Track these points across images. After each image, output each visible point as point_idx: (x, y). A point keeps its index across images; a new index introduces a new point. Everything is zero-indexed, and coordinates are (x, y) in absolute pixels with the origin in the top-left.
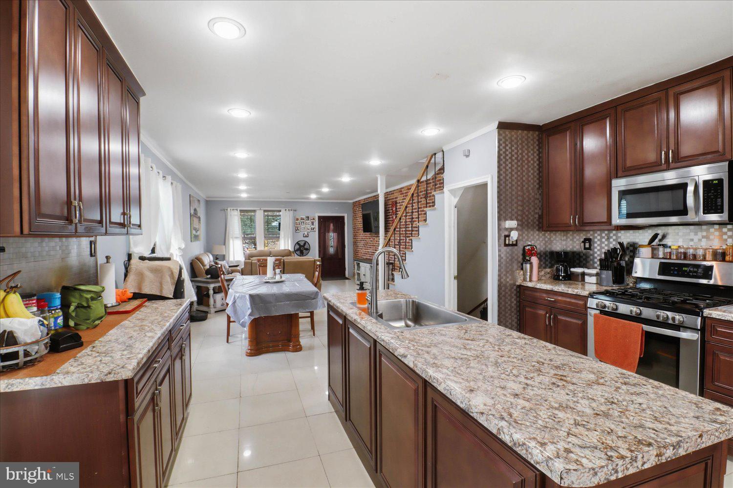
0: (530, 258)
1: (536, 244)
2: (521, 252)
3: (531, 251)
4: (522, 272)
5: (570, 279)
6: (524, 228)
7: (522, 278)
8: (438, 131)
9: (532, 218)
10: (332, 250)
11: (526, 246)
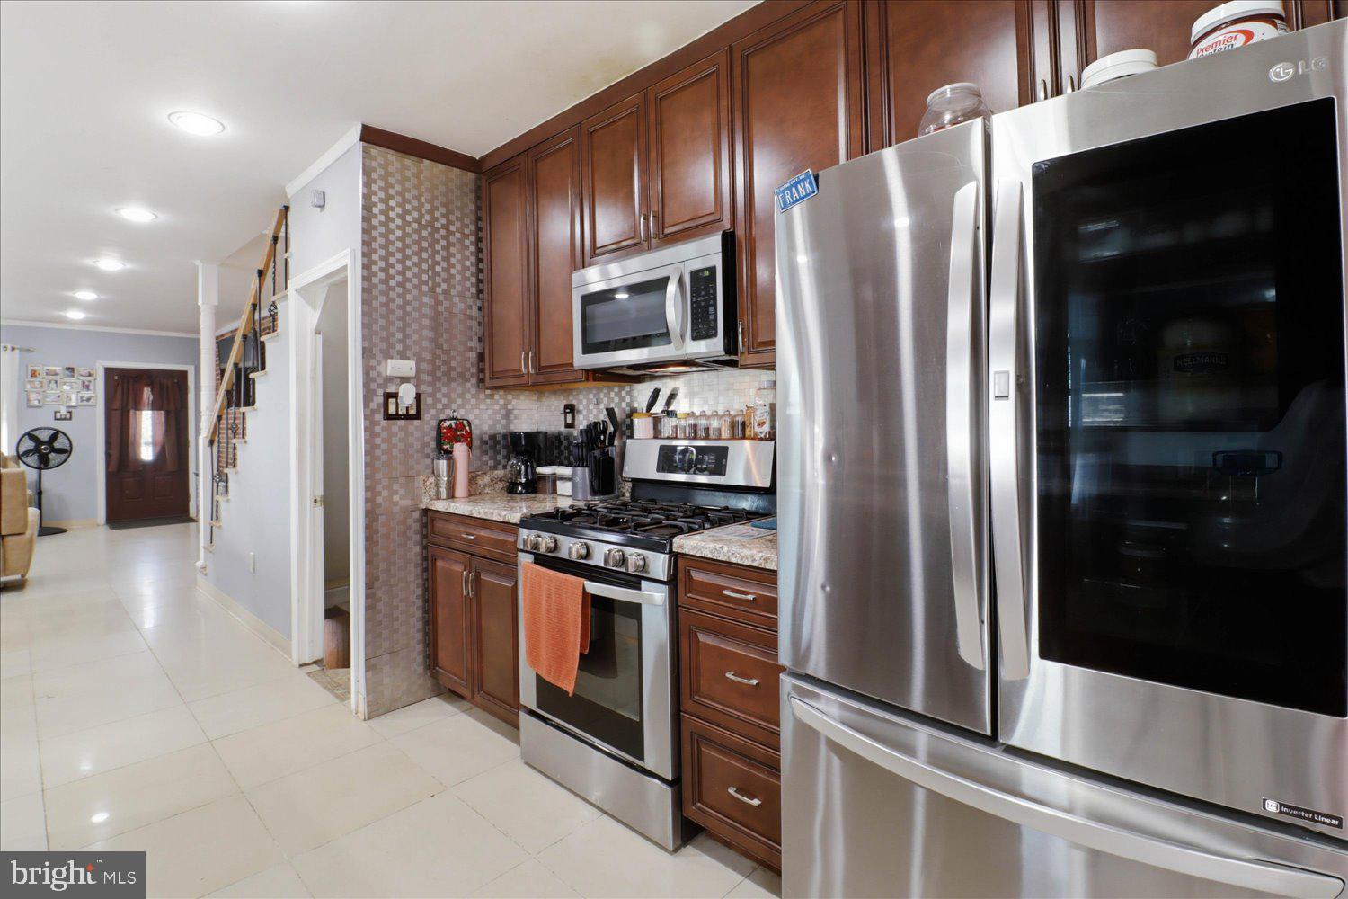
0: (452, 447)
1: (470, 417)
2: (434, 433)
3: (456, 430)
4: (432, 480)
5: (535, 491)
6: (439, 379)
7: (433, 493)
8: (219, 128)
9: (459, 359)
10: (147, 454)
11: (444, 420)
